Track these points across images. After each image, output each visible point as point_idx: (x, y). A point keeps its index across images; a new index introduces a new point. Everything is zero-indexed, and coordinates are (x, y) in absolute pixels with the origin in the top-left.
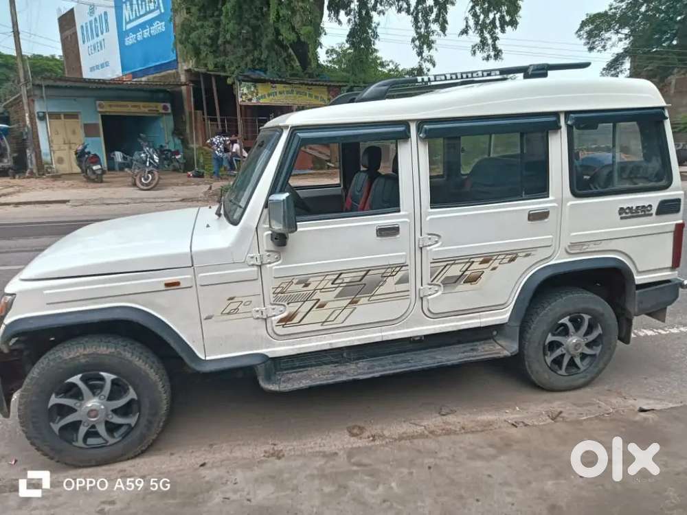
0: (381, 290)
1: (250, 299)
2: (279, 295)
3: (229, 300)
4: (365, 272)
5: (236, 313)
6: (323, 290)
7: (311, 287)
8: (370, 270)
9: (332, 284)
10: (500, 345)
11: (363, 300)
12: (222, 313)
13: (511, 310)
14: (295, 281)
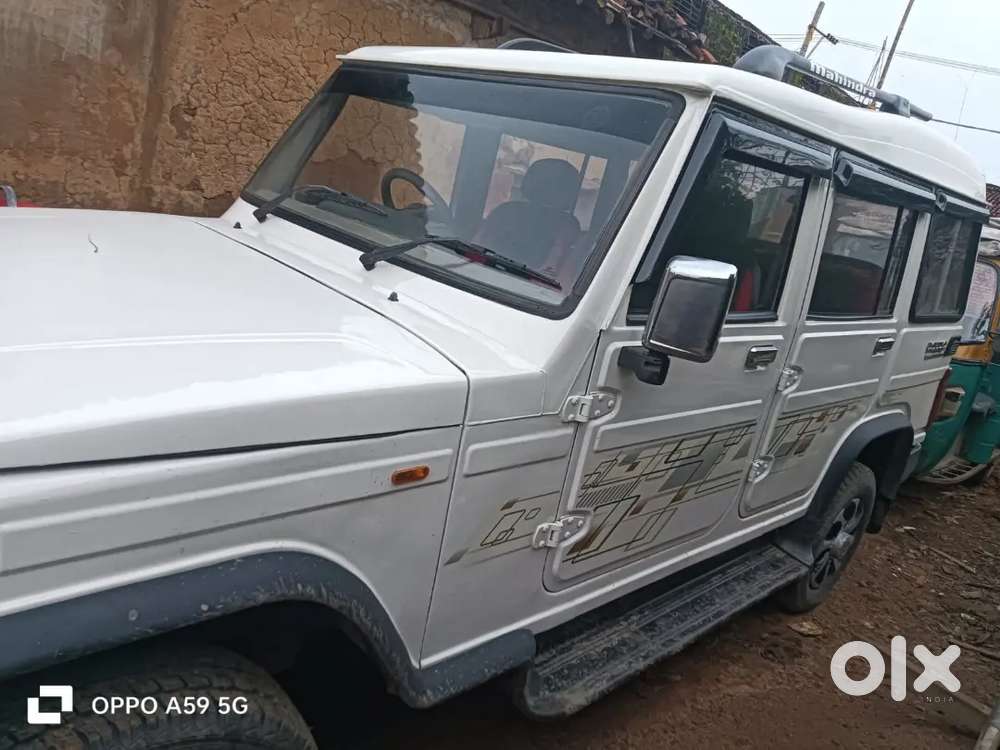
0: (715, 472)
1: (537, 503)
2: (590, 490)
3: (503, 508)
4: (709, 437)
5: (506, 541)
6: (651, 476)
7: (638, 471)
8: (716, 433)
9: (666, 462)
10: (784, 551)
11: (691, 493)
12: (482, 545)
13: (813, 495)
14: (621, 459)
